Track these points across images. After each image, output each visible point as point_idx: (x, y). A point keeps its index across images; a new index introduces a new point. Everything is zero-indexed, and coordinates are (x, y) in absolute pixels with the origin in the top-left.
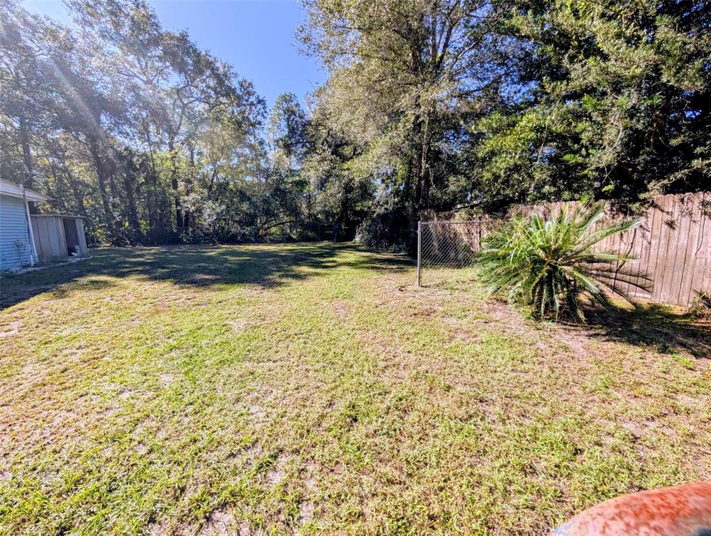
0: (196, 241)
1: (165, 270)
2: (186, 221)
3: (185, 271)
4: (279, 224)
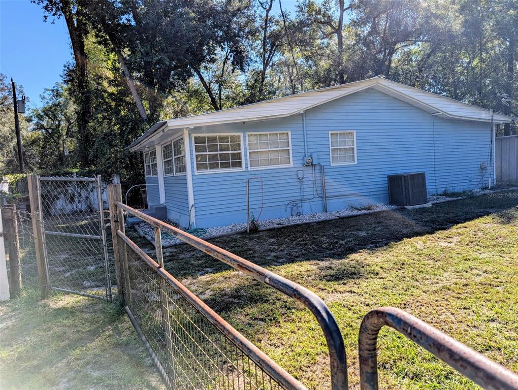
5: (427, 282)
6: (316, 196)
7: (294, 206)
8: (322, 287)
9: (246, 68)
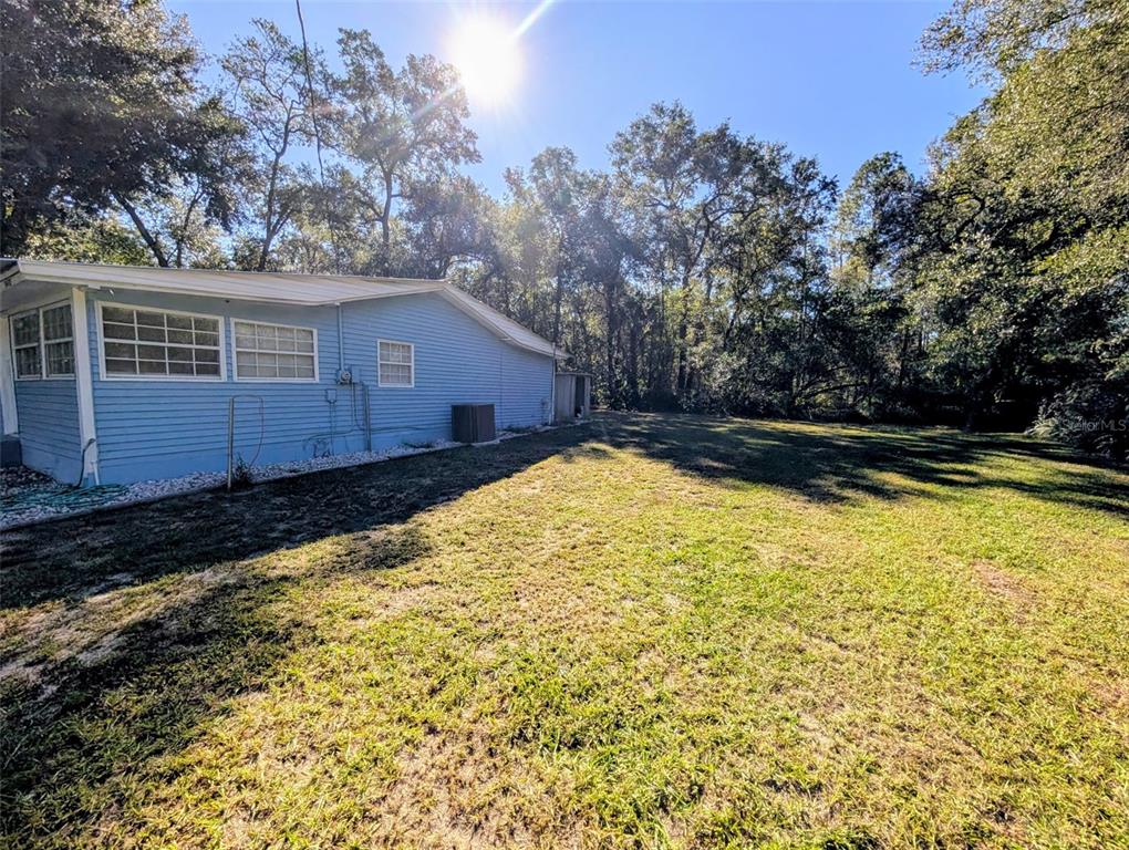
0: (698, 410)
1: (664, 446)
2: (689, 380)
3: (688, 451)
4: (834, 389)
5: (530, 548)
6: (356, 428)
7: (320, 443)
8: (383, 582)
9: (235, 226)
